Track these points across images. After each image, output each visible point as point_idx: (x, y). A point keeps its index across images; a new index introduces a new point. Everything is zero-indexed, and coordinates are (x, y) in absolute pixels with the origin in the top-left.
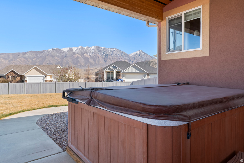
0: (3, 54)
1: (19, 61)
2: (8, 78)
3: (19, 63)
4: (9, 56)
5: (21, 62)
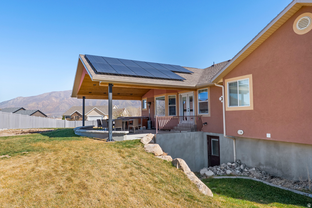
0: (55, 92)
1: (70, 100)
2: (73, 118)
3: (70, 101)
4: (60, 94)
5: (73, 101)
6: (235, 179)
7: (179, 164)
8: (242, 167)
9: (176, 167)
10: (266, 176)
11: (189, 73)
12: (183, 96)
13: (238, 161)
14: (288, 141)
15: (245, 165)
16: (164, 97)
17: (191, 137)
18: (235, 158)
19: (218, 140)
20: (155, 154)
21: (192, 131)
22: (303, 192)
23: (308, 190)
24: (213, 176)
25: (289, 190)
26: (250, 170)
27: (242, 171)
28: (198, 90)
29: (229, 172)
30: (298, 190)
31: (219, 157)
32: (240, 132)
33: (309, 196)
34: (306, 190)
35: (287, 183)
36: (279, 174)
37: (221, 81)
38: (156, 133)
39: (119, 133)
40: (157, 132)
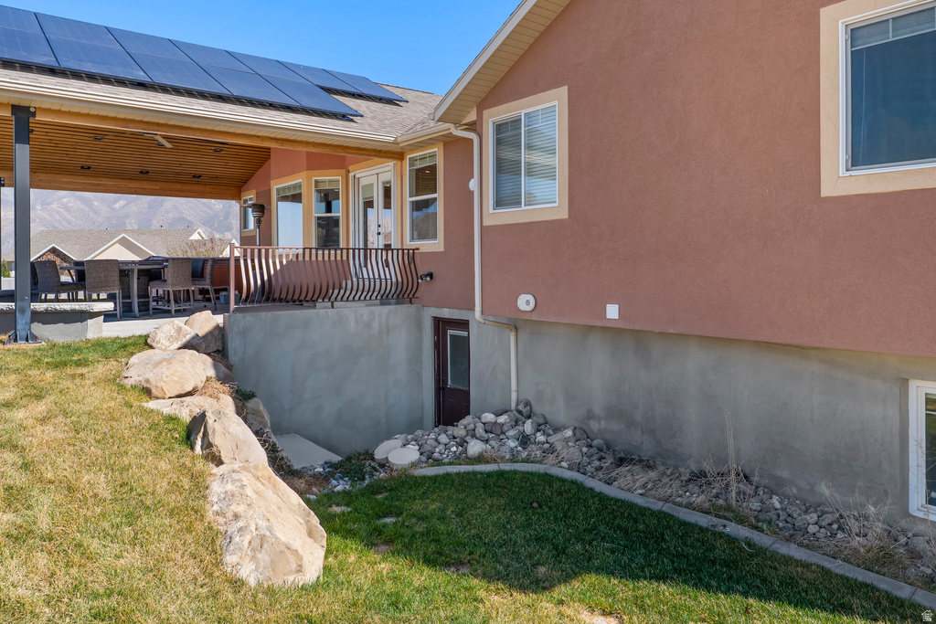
6: (489, 474)
7: (205, 435)
8: (528, 427)
9: (192, 448)
10: (600, 460)
11: (390, 102)
12: (364, 182)
13: (521, 407)
14: (671, 331)
15: (545, 418)
16: (299, 186)
17: (376, 324)
18: (514, 396)
19: (465, 334)
20: (154, 391)
21: (382, 304)
22: (709, 517)
23: (729, 508)
24: (414, 465)
25: (667, 508)
26: (551, 439)
27: (525, 440)
28: (409, 156)
29: (475, 447)
30: (694, 509)
31: (467, 393)
32: (525, 302)
33: (728, 530)
34: (720, 508)
35: (665, 480)
36: (648, 449)
37: (472, 117)
38: (228, 311)
39: (65, 312)
40: (233, 306)
